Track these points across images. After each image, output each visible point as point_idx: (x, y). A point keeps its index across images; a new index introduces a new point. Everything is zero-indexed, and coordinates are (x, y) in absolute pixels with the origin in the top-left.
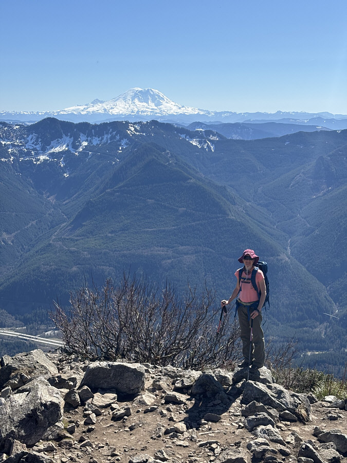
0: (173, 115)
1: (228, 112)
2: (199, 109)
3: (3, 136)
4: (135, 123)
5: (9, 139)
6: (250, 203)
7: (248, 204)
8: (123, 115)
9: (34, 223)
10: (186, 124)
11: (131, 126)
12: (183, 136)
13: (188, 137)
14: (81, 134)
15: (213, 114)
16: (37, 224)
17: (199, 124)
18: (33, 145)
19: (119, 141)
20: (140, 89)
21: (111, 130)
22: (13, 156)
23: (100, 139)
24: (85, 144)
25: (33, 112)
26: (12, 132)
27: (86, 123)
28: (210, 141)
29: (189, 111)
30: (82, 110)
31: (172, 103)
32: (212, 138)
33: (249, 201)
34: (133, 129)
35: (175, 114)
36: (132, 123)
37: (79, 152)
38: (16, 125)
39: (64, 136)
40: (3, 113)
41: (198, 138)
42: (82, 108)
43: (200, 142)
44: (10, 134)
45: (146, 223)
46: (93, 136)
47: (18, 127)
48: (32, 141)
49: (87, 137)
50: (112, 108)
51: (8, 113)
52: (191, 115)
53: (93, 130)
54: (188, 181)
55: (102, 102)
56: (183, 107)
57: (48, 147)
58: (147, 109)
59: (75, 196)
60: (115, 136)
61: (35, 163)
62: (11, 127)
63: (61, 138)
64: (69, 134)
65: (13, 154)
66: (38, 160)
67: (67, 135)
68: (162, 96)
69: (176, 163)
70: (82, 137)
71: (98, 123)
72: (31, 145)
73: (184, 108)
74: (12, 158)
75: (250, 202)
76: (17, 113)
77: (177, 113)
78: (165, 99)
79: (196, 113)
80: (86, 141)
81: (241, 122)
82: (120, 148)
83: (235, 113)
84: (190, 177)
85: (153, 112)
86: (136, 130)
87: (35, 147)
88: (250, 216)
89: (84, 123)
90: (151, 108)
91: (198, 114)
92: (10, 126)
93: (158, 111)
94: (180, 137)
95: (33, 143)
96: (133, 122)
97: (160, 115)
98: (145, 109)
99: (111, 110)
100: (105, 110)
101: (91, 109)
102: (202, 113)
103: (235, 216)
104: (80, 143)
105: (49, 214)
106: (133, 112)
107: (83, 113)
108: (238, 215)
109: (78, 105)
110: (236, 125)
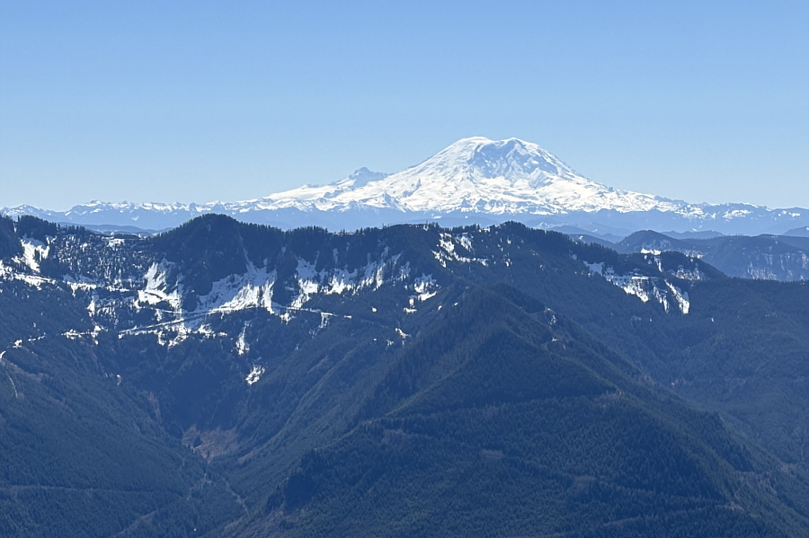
0: (581, 213)
1: (741, 207)
2: (658, 198)
3: (75, 266)
4: (458, 232)
5: (91, 277)
6: (793, 466)
7: (785, 468)
8: (437, 213)
9: (147, 519)
10: (614, 236)
11: (446, 240)
12: (596, 268)
13: (610, 270)
14: (301, 262)
15: (698, 211)
16: (154, 523)
17: (650, 237)
18: (161, 293)
19: (411, 281)
20: (488, 142)
21: (387, 249)
22: (101, 323)
23: (355, 274)
24: (310, 288)
25: (178, 205)
26: (101, 254)
27: (317, 229)
28: (677, 283)
29: (630, 202)
30: (321, 200)
31: (580, 180)
32: (682, 275)
33: (790, 461)
34: (450, 247)
35: (589, 211)
36: (447, 231)
37: (292, 313)
38: (117, 236)
39: (251, 266)
40: (96, 207)
41: (641, 274)
42: (320, 192)
43: (647, 287)
44: (95, 261)
45: (476, 519)
46: (333, 266)
47: (119, 241)
48: (158, 283)
49: (319, 270)
50: (407, 194)
51: (108, 207)
52: (633, 214)
53: (335, 251)
54: (603, 396)
55: (379, 176)
56: (611, 190)
57: (203, 299)
58: (506, 197)
59: (273, 439)
60: (398, 267)
61: (161, 343)
62: (99, 241)
63: (242, 271)
64: (265, 261)
65: (101, 318)
66: (174, 335)
67: (259, 265)
68: (549, 160)
69: (570, 345)
70: (303, 266)
71: (351, 230)
72: (156, 292)
73: (613, 194)
74: (97, 328)
75: (795, 462)
76: (133, 206)
77: (593, 207)
78: (559, 169)
79: (649, 207)
80: (316, 279)
81: (776, 233)
82: (412, 301)
83: (762, 210)
84: (611, 384)
85: (524, 204)
86: (458, 249)
87: (165, 297)
88: (790, 504)
89: (310, 229)
90: (519, 193)
91: (654, 211)
92: (97, 240)
93: (538, 202)
94: (587, 270)
95: (160, 288)
96: (451, 228)
97: (545, 213)
98: (501, 197)
99: (403, 201)
100: (387, 198)
101: (346, 198)
102: (665, 207)
103: (743, 505)
104: (298, 287)
105: (195, 495)
106: (465, 204)
107: (322, 207)
108: (755, 500)
109: (310, 186)
110: (763, 242)
